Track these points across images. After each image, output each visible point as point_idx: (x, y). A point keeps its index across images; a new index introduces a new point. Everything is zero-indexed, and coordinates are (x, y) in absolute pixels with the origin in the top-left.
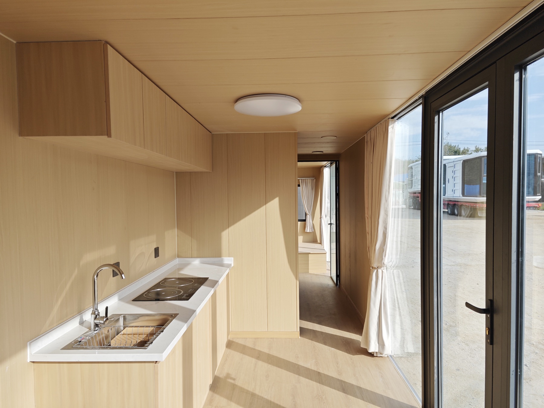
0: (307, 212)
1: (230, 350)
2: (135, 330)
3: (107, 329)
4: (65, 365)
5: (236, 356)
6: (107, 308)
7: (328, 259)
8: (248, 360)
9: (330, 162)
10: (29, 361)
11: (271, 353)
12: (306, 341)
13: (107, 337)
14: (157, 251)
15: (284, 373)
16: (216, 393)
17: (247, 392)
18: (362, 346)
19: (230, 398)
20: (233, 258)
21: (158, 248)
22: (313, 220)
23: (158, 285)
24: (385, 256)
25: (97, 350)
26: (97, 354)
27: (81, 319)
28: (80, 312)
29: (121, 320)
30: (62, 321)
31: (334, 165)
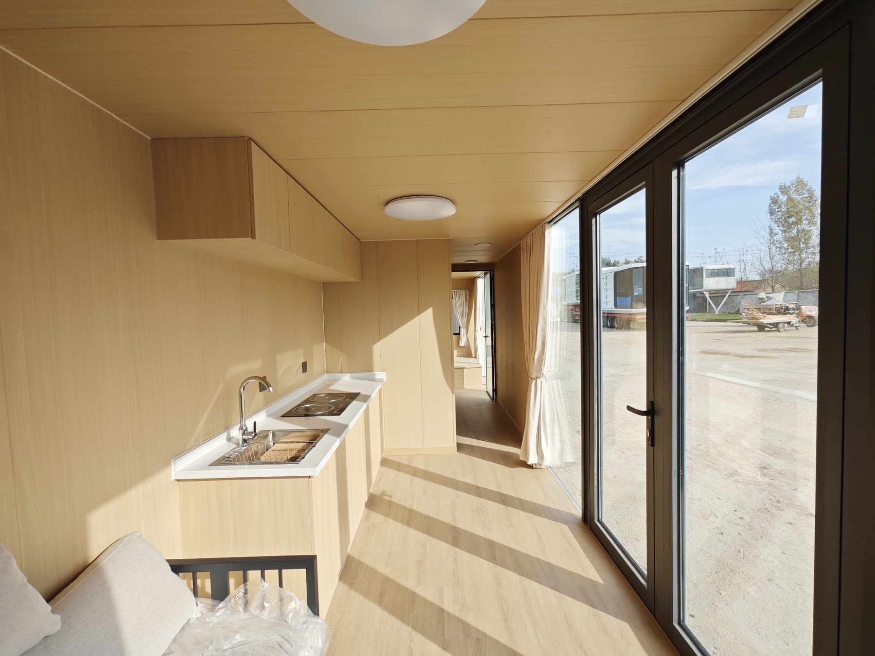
0: (461, 326)
1: (385, 468)
2: (286, 446)
3: (256, 445)
4: (213, 482)
5: (392, 473)
6: (255, 423)
7: (484, 374)
8: (404, 478)
9: (484, 272)
10: (173, 479)
11: (428, 470)
12: (463, 456)
13: (256, 453)
14: (304, 365)
15: (442, 488)
16: (372, 510)
17: (405, 508)
18: (521, 458)
19: (387, 515)
20: (385, 372)
21: (306, 363)
22: (467, 334)
23: (307, 401)
24: (544, 366)
25: (246, 466)
26: (248, 469)
27: (229, 435)
28: (227, 428)
29: (271, 436)
30: (208, 437)
31: (488, 275)
